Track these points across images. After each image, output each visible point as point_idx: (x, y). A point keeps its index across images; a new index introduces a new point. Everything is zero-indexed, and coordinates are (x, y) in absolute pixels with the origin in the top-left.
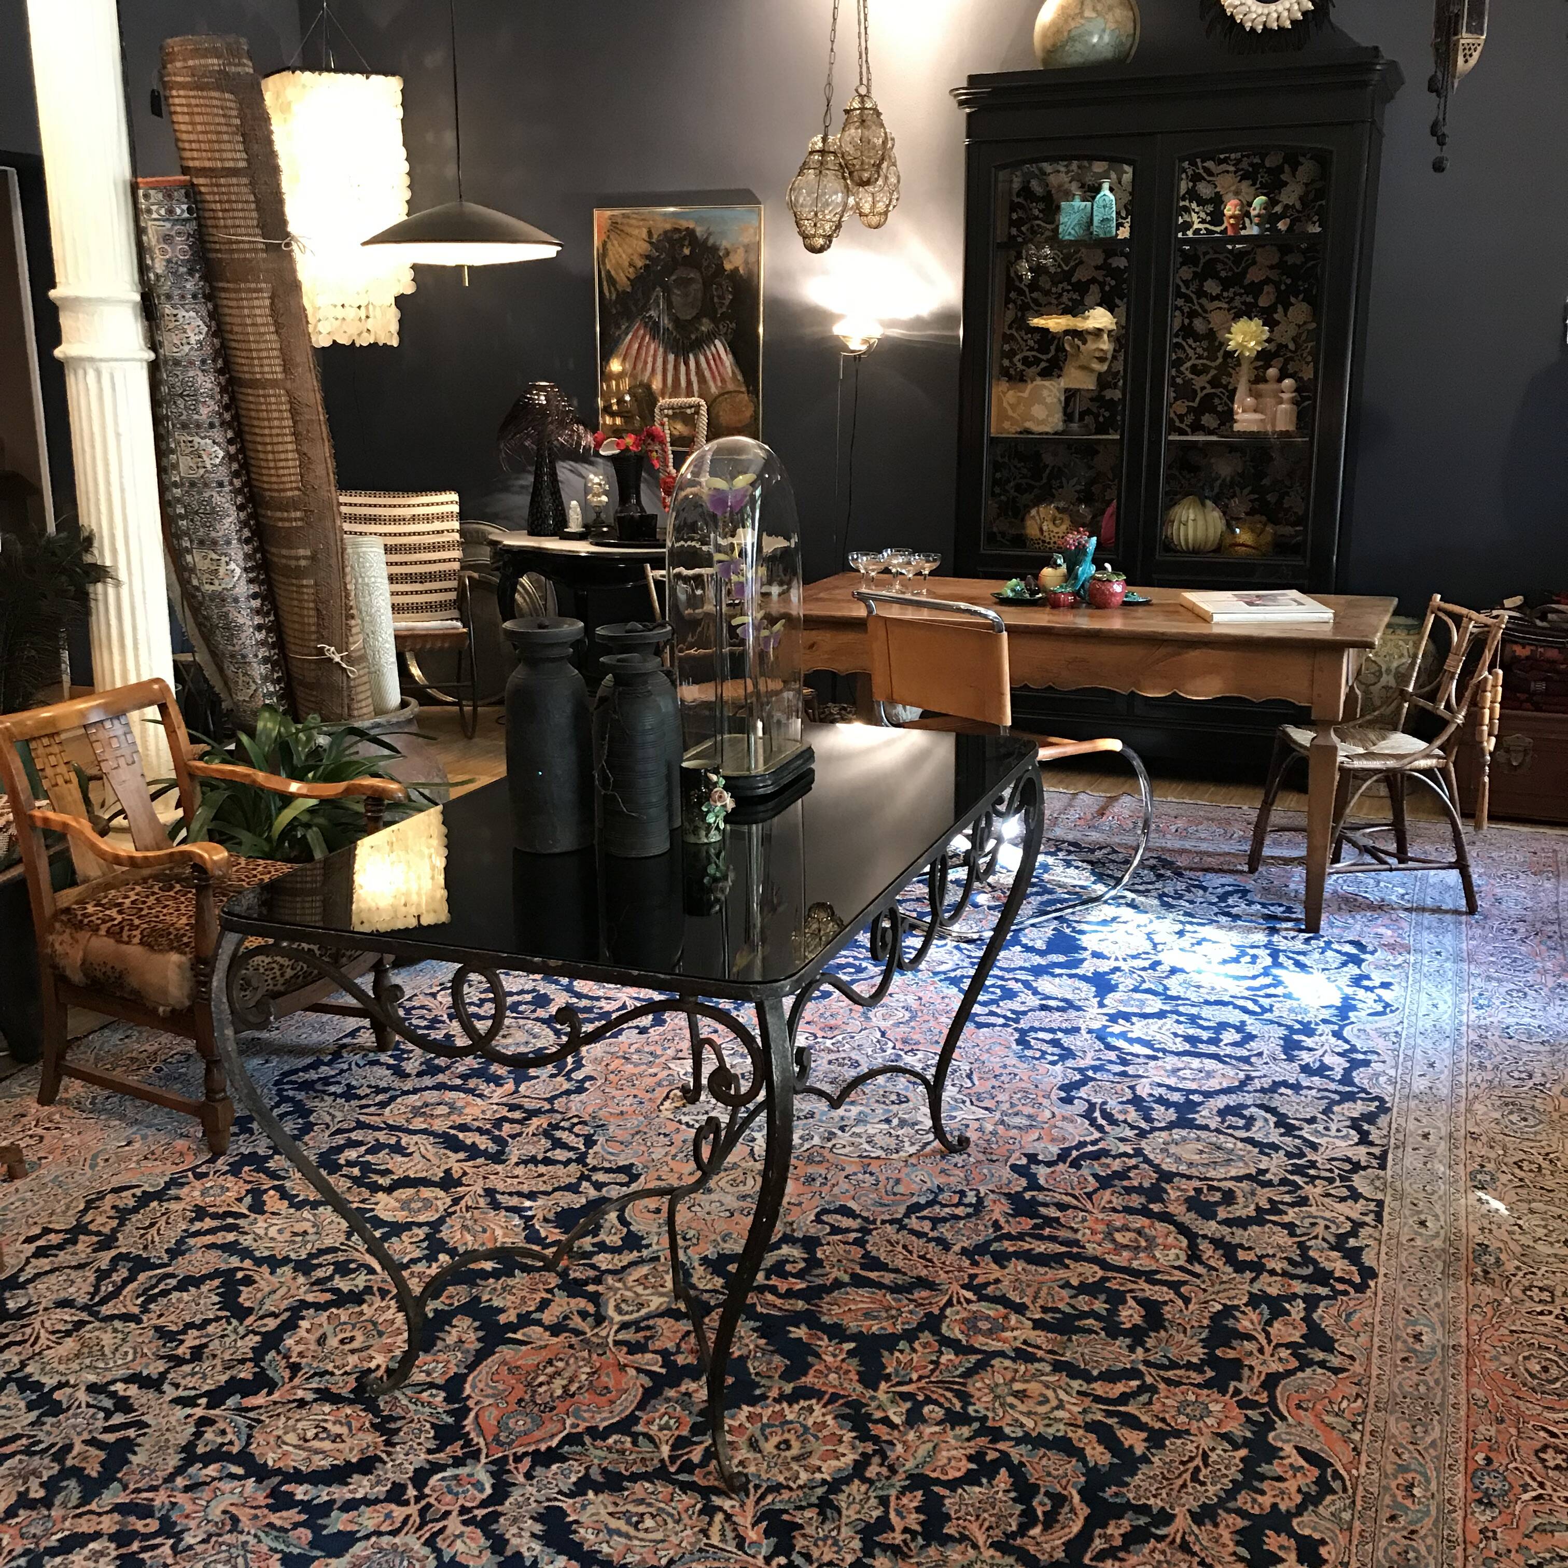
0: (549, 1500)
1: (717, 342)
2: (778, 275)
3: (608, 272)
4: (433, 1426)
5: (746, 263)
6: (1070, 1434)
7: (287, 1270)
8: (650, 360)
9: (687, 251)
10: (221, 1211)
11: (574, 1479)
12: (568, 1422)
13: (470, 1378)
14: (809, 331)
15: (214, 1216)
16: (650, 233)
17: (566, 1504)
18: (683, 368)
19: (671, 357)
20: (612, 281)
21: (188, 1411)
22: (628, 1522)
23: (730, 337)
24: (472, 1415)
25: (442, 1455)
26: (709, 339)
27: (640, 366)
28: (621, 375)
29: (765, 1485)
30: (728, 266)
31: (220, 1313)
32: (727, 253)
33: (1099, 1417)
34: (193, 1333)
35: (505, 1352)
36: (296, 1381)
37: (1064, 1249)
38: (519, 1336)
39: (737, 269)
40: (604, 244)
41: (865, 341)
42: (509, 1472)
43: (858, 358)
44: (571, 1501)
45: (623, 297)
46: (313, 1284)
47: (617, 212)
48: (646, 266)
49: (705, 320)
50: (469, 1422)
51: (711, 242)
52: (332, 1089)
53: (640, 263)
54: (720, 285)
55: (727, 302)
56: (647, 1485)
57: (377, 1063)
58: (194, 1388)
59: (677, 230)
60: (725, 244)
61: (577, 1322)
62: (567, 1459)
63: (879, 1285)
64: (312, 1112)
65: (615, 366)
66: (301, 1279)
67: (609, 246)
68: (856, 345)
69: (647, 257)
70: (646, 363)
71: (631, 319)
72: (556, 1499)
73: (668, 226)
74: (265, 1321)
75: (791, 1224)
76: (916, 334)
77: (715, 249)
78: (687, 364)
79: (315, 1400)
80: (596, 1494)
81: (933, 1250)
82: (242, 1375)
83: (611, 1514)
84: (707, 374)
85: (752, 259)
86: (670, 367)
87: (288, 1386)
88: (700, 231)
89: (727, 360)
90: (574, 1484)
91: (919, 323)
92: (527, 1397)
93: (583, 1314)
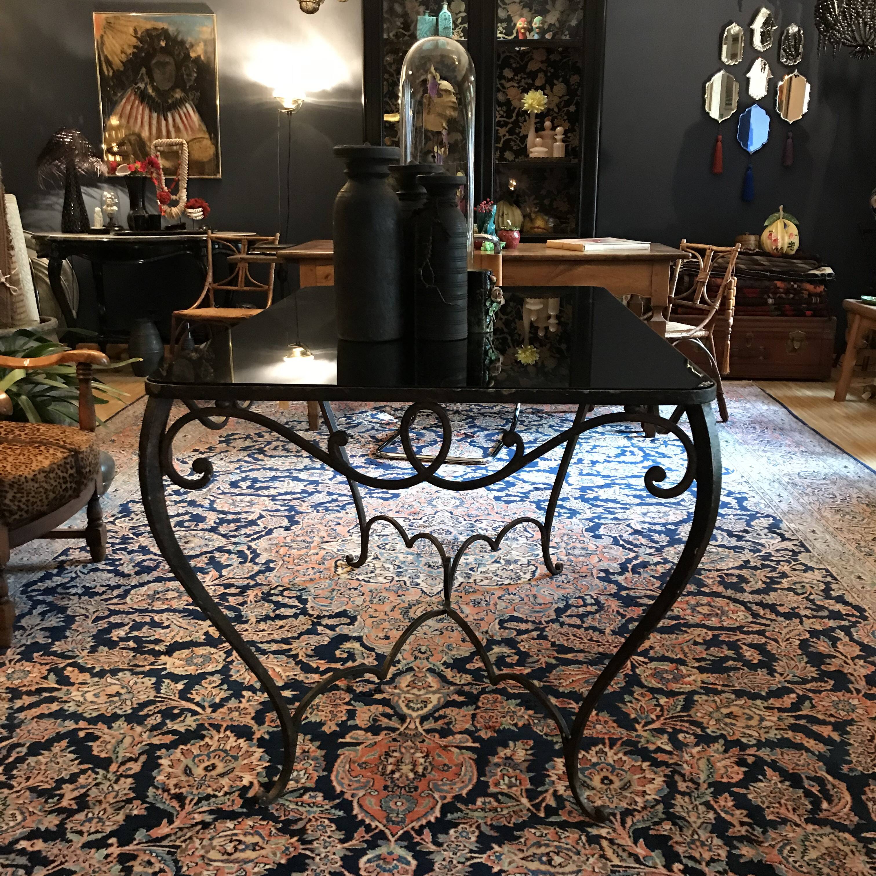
0: (468, 859)
1: (187, 105)
2: (230, 61)
3: (106, 57)
4: (331, 820)
5: (206, 52)
6: (786, 736)
7: (121, 722)
8: (139, 117)
9: (163, 44)
10: (33, 689)
11: (474, 839)
12: (437, 795)
13: (333, 778)
14: (253, 99)
15: (29, 693)
16: (135, 31)
17: (483, 859)
18: (163, 123)
19: (155, 115)
20: (109, 63)
21: (104, 852)
22: (542, 863)
23: (197, 102)
24: (355, 804)
25: (354, 842)
26: (181, 103)
27: (132, 121)
28: (117, 128)
29: (618, 812)
30: (193, 55)
31: (83, 767)
32: (192, 46)
33: (793, 721)
34: (67, 788)
35: (345, 754)
36: (188, 808)
37: (674, 622)
38: (348, 739)
39: (199, 56)
40: (102, 37)
41: (295, 102)
42: (418, 844)
43: (290, 113)
44: (485, 856)
45: (117, 74)
46: (151, 730)
47: (110, 15)
48: (134, 53)
49: (178, 90)
50: (356, 810)
51: (179, 38)
52: (73, 591)
53: (129, 51)
54: (187, 67)
55: (193, 78)
56: (533, 831)
57: (97, 570)
58: (97, 832)
59: (155, 29)
60: (189, 39)
61: (384, 722)
62: (459, 824)
63: (580, 663)
64: (67, 608)
65: (114, 121)
66: (139, 729)
67: (105, 38)
68: (289, 104)
69: (135, 47)
70: (136, 118)
71: (124, 89)
72: (473, 858)
73: (149, 26)
74: (129, 765)
75: (487, 632)
76: (322, 101)
77: (182, 43)
78: (166, 120)
79: (215, 820)
80: (500, 846)
81: (596, 636)
82: (135, 812)
83: (523, 859)
84: (181, 126)
85: (210, 49)
86: (154, 122)
87: (183, 814)
88: (172, 30)
89: (195, 117)
90: (477, 842)
91: (325, 94)
92: (389, 783)
93: (388, 716)
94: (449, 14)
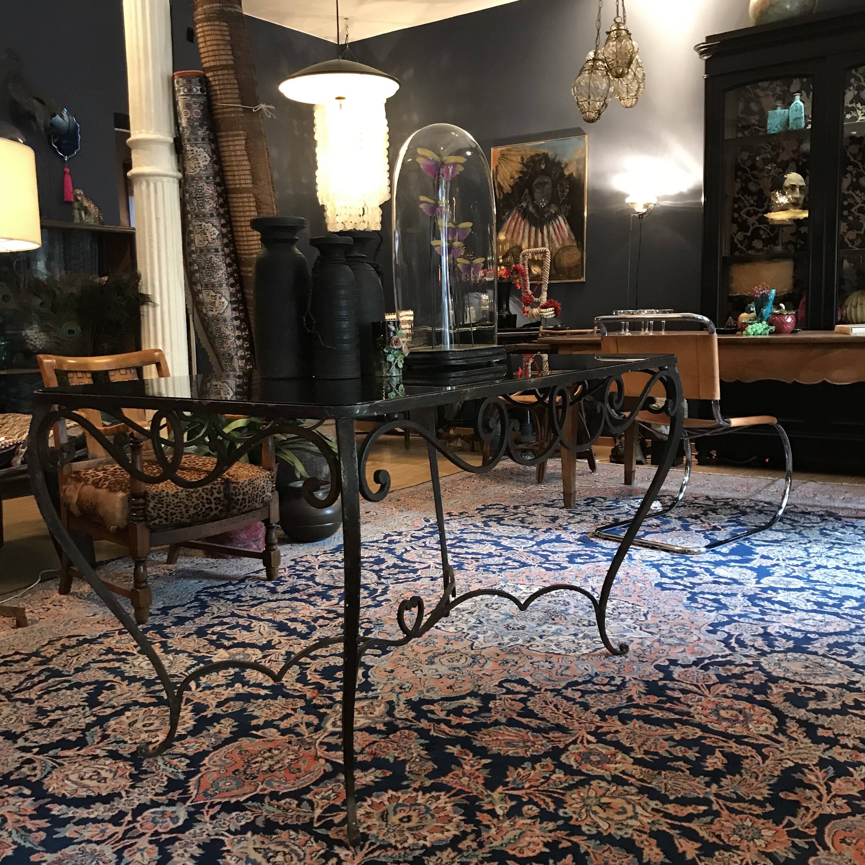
0: (217, 834)
1: (560, 218)
2: (597, 175)
3: (499, 183)
4: (169, 779)
5: (577, 170)
6: (635, 837)
7: (138, 684)
8: (521, 231)
9: (543, 167)
10: (121, 651)
11: (243, 823)
12: (260, 787)
13: (211, 754)
14: (614, 207)
15: (114, 654)
16: (522, 159)
17: (227, 839)
18: (540, 235)
19: (533, 229)
20: (500, 187)
21: (23, 754)
22: (265, 856)
23: (567, 214)
24: (199, 775)
25: (164, 798)
26: (555, 217)
27: (515, 235)
28: (505, 242)
29: (378, 844)
30: (567, 173)
31: (81, 703)
32: (567, 165)
33: (664, 828)
34: (60, 712)
35: (244, 742)
36: (101, 745)
37: (677, 717)
38: (259, 733)
39: (572, 174)
40: (497, 167)
41: (646, 206)
42: (202, 813)
43: (641, 216)
44: (232, 837)
45: (507, 196)
46: (148, 693)
47: (504, 148)
48: (520, 177)
49: (553, 205)
50: (194, 780)
51: (556, 160)
52: (228, 597)
53: (516, 176)
54: (561, 185)
55: (566, 194)
56: (292, 833)
57: (264, 586)
58: (36, 742)
59: (537, 155)
60: (565, 160)
61: (303, 729)
62: (246, 810)
63: (526, 727)
64: (209, 606)
65: (502, 237)
66: (144, 689)
67: (499, 168)
68: (640, 209)
69: (521, 172)
70: (519, 233)
71: (511, 209)
72: (222, 835)
73: (533, 153)
74: (106, 710)
75: (479, 686)
76: (679, 203)
77: (559, 163)
78: (542, 232)
79: (104, 757)
80: (253, 834)
81: (576, 710)
82: (70, 738)
83: (255, 849)
84: (554, 237)
85: (581, 167)
86: (533, 235)
87: (93, 747)
88: (551, 154)
89: (566, 228)
90: (241, 826)
91: (681, 196)
92: (242, 769)
93: (308, 725)
94: (802, 104)
